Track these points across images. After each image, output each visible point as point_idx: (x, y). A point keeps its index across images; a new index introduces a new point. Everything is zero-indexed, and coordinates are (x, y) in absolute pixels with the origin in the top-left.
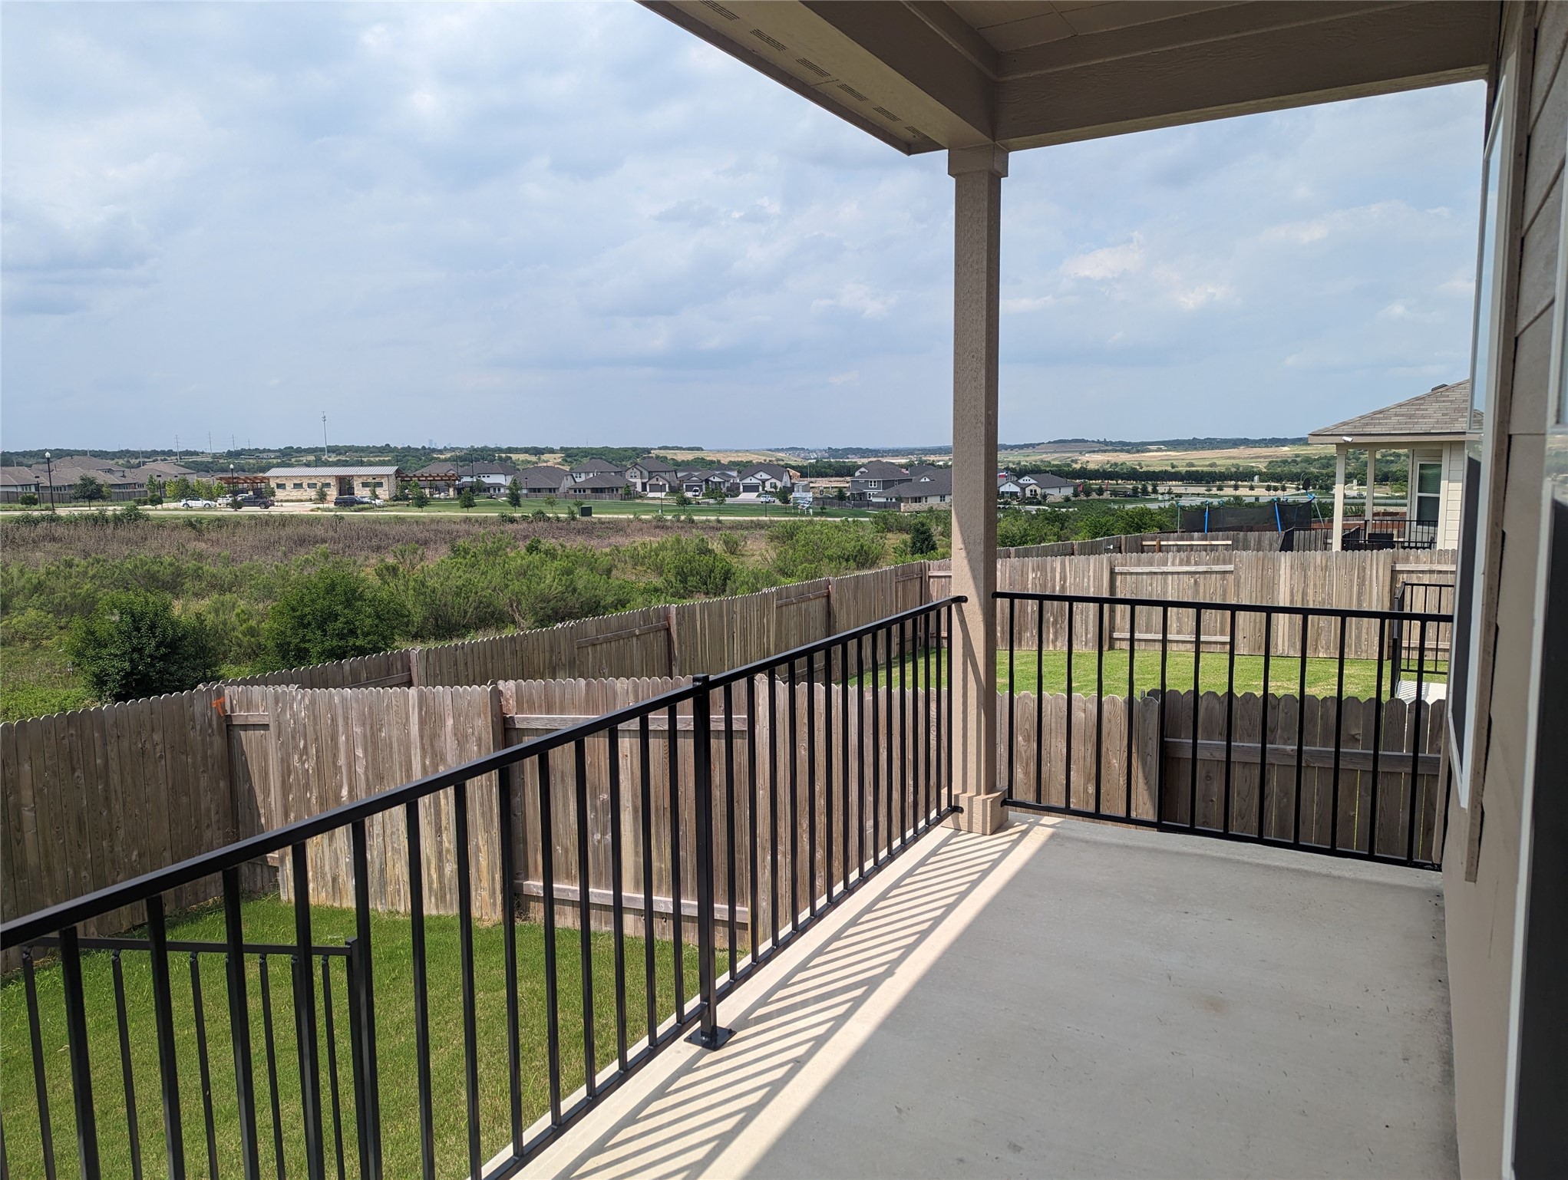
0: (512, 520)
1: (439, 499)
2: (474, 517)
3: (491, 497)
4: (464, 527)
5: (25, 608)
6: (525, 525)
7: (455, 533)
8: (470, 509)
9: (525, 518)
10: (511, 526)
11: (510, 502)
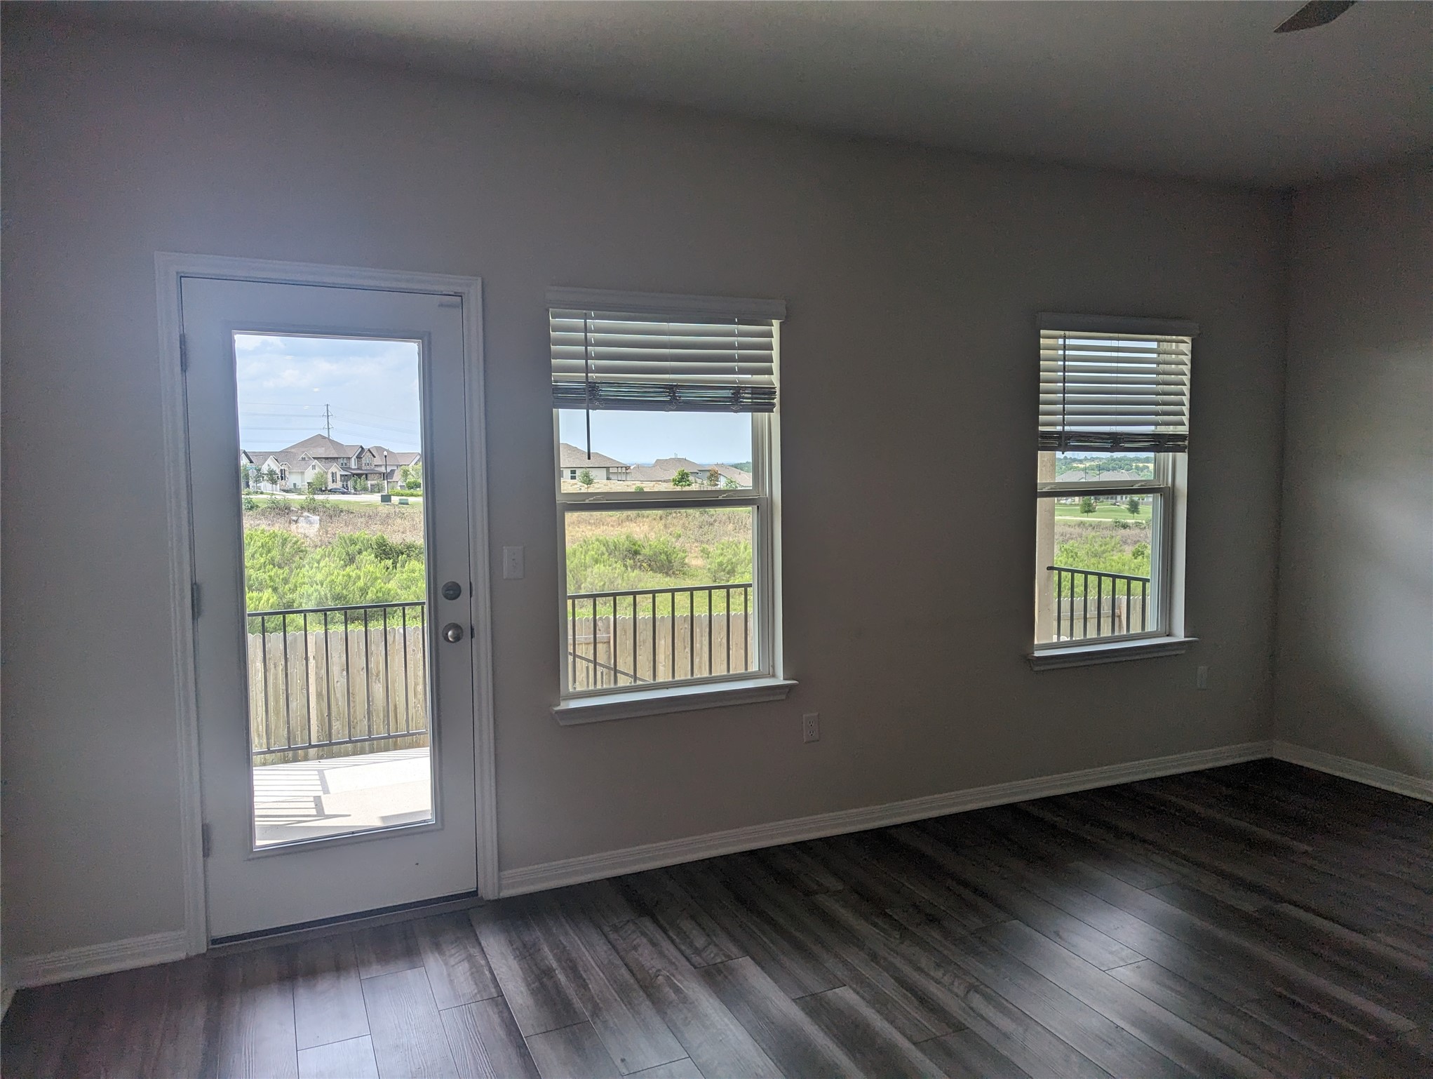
0: (1125, 526)
1: (1065, 504)
2: (1088, 521)
3: (1115, 504)
4: (1078, 530)
5: (744, 573)
6: (1138, 531)
7: (1068, 536)
8: (1090, 514)
9: (1138, 525)
10: (1123, 531)
11: (1129, 510)
